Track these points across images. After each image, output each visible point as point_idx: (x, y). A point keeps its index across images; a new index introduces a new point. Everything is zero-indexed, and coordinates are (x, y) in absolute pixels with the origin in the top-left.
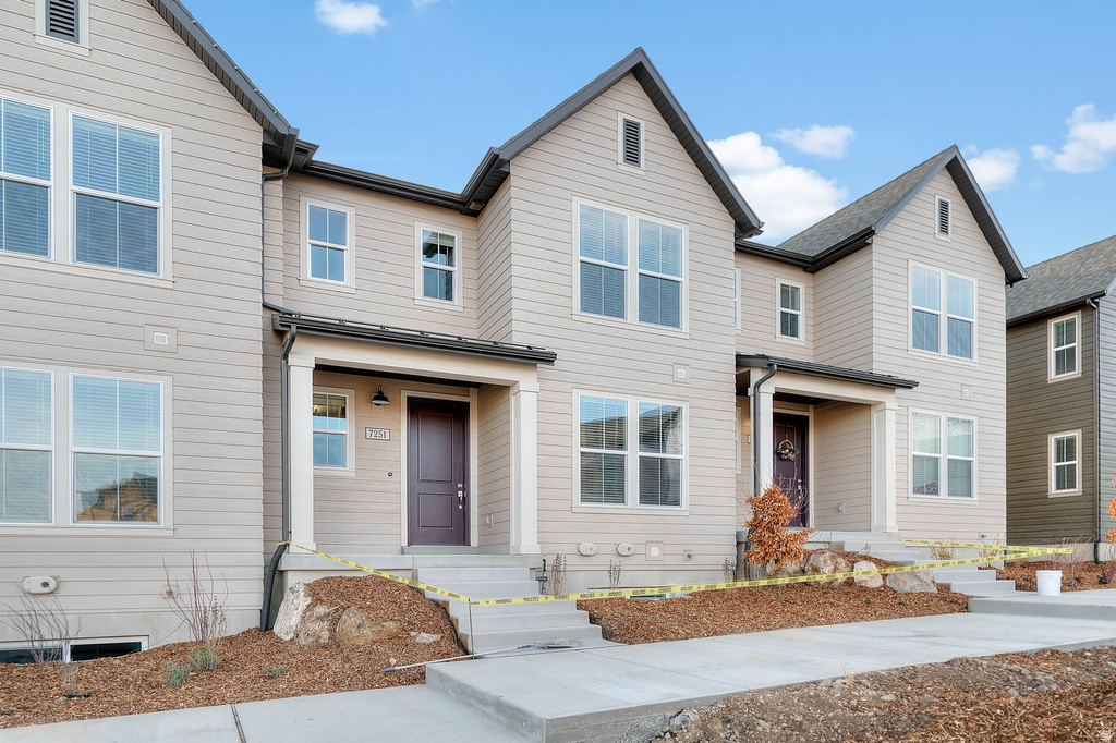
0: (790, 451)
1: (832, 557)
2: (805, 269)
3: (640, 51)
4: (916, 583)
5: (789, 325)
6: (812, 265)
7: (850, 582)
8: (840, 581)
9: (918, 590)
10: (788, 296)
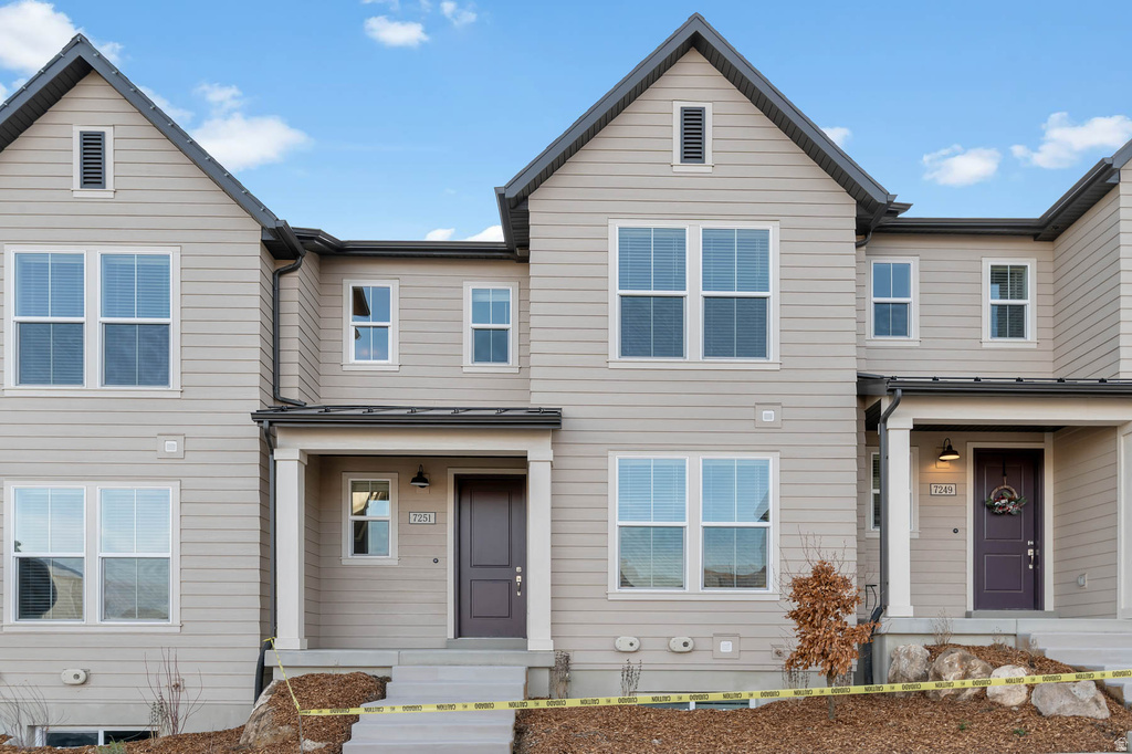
0: (1010, 500)
1: (963, 659)
2: (1036, 238)
3: (697, 18)
4: (1067, 701)
5: (1009, 322)
6: (1048, 230)
7: (981, 696)
8: (969, 692)
9: (1068, 712)
10: (1006, 279)
